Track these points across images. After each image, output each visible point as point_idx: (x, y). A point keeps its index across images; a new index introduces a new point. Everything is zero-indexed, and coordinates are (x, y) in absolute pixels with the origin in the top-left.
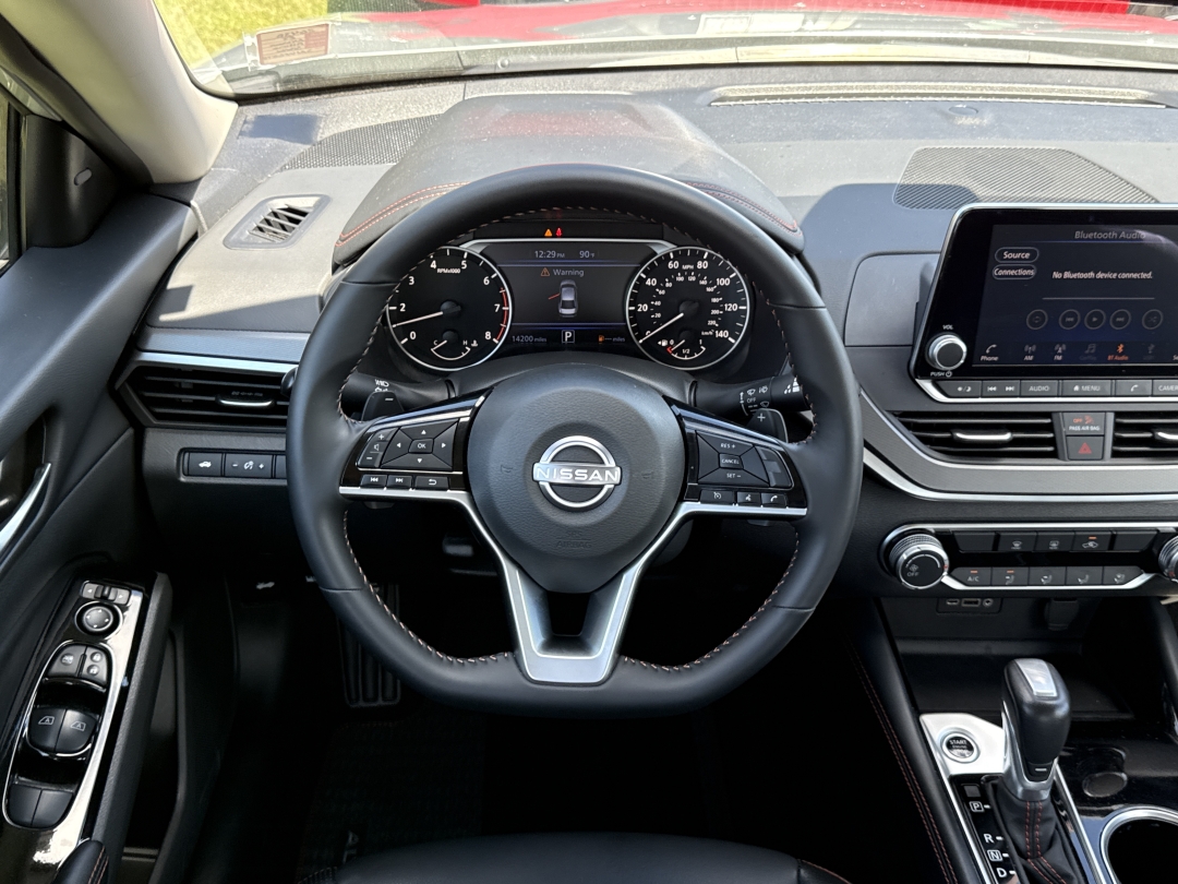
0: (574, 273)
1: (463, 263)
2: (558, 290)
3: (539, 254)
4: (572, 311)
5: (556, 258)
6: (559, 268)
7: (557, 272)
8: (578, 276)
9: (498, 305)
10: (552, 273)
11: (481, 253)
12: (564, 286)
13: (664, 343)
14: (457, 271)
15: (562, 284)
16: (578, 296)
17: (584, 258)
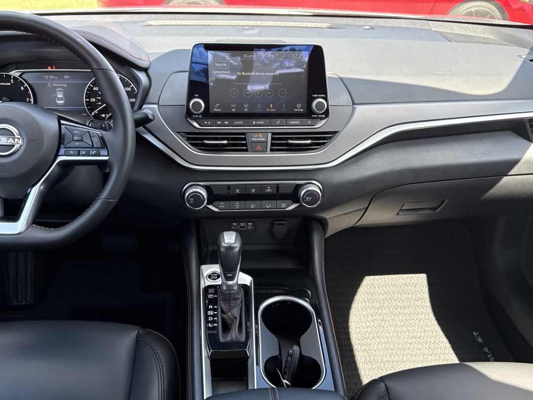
0: (62, 85)
1: (12, 80)
2: (55, 93)
3: (46, 77)
4: (62, 102)
5: (54, 79)
6: (55, 83)
7: (54, 85)
8: (64, 87)
9: (28, 99)
10: (52, 85)
11: (20, 76)
12: (58, 91)
13: (104, 116)
14: (9, 84)
15: (57, 90)
16: (65, 95)
17: (66, 79)
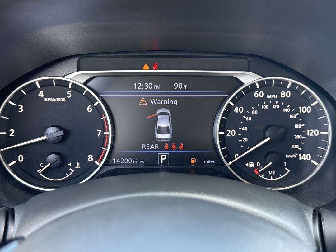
0: (169, 102)
1: (68, 92)
2: (154, 118)
4: (167, 136)
5: (153, 90)
6: (155, 98)
7: (153, 102)
8: (172, 105)
10: (149, 102)
11: (85, 84)
12: (160, 114)
13: (251, 165)
14: (63, 100)
17: (178, 89)
